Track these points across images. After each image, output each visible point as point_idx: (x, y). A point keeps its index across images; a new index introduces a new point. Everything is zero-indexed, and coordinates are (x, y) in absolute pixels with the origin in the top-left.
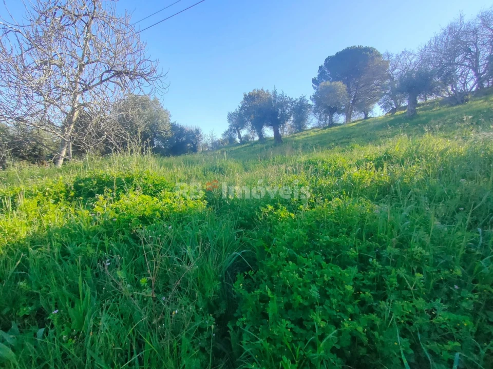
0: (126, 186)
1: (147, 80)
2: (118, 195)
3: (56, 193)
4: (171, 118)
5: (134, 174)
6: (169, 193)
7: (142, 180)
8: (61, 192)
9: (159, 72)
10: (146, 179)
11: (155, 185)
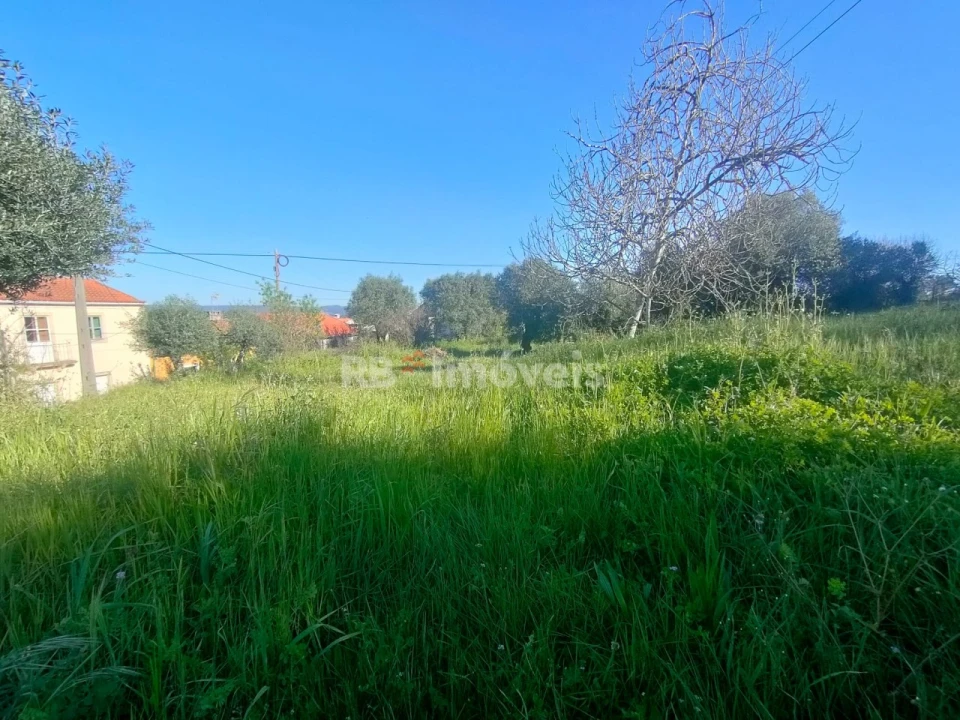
0: (759, 375)
1: (799, 157)
2: (744, 393)
3: (644, 379)
4: (843, 227)
5: (779, 355)
6: (867, 401)
7: (796, 365)
8: (651, 377)
9: (831, 133)
10: (803, 364)
11: (826, 380)
